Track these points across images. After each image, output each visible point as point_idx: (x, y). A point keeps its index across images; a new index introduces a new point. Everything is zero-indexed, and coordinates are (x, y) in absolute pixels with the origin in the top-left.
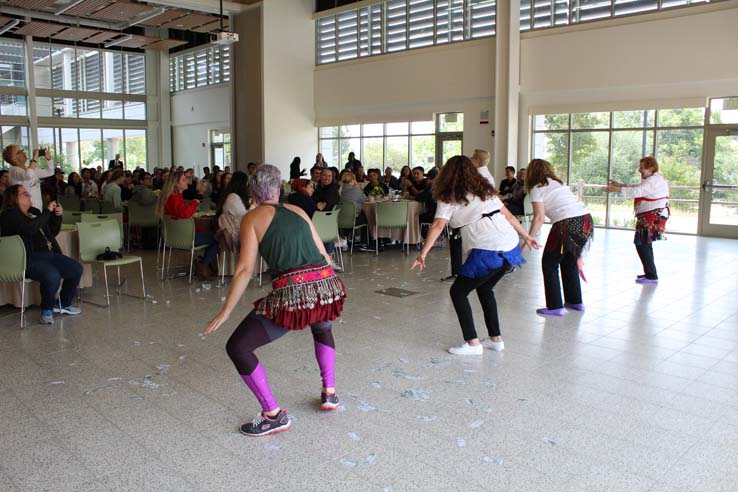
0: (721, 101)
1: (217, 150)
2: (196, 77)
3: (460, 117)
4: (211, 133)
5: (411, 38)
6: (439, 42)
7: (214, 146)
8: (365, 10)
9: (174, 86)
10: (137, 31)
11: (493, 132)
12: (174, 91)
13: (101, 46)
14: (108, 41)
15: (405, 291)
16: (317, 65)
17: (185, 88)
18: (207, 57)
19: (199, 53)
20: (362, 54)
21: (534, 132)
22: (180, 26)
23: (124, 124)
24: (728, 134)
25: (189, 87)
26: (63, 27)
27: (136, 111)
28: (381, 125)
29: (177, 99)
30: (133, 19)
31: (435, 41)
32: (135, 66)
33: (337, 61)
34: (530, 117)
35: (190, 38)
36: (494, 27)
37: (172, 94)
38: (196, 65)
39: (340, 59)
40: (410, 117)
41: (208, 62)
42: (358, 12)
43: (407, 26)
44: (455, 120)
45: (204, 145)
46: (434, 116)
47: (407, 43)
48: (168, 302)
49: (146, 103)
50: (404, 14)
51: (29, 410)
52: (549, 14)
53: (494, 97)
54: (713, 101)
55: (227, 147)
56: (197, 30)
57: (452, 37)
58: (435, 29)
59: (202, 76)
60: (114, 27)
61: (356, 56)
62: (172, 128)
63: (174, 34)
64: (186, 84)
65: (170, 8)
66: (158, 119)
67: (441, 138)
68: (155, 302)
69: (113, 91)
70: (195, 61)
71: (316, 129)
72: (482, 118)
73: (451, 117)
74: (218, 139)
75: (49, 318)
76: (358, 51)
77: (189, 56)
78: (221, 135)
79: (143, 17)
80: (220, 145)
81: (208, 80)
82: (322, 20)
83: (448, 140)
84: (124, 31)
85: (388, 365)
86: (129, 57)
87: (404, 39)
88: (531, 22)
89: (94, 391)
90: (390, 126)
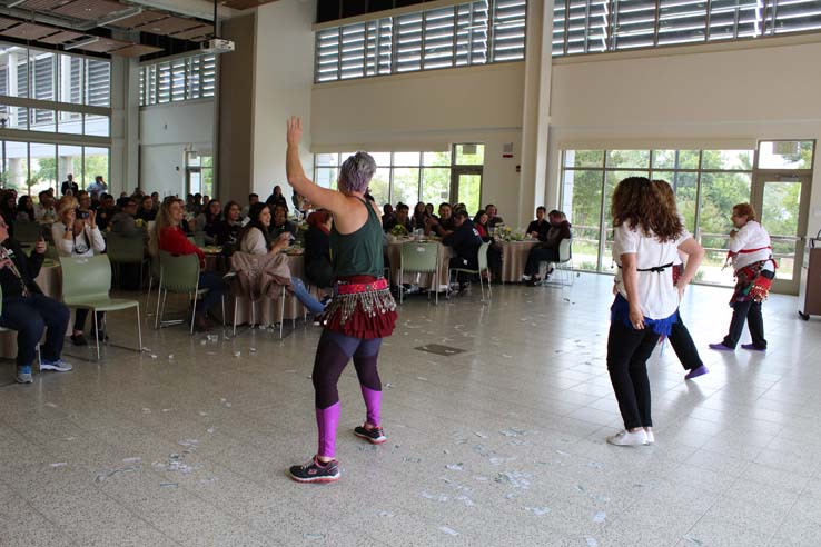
0: (771, 143)
1: (193, 175)
2: (171, 90)
3: (480, 149)
4: (187, 156)
5: (427, 57)
6: (458, 63)
7: (189, 170)
8: (373, 23)
9: (144, 99)
10: (104, 33)
11: (518, 167)
12: (144, 105)
13: (59, 48)
14: (68, 42)
15: (450, 349)
16: (316, 82)
17: (157, 102)
18: (185, 68)
19: (175, 63)
20: (369, 73)
21: (564, 169)
22: (156, 30)
23: (83, 140)
24: (778, 180)
25: (161, 101)
26: (16, 22)
27: (99, 126)
28: (389, 154)
29: (146, 114)
30: (102, 18)
31: (454, 62)
32: (96, 74)
33: (339, 79)
34: (560, 152)
35: (167, 44)
36: (523, 51)
37: (141, 108)
38: (172, 77)
39: (343, 77)
40: (422, 147)
41: (186, 74)
42: (366, 26)
43: (423, 43)
44: (474, 152)
45: (178, 168)
46: (450, 146)
47: (422, 62)
48: (171, 357)
49: (110, 117)
50: (420, 30)
51: (28, 503)
52: (583, 39)
53: (520, 128)
54: (762, 143)
55: (207, 172)
56: (176, 36)
57: (472, 59)
58: (455, 49)
59: (178, 89)
60: (77, 27)
61: (361, 75)
62: (140, 147)
63: (147, 39)
64: (158, 98)
65: (147, 8)
66: (124, 136)
67: (457, 171)
68: (154, 356)
69: (69, 102)
70: (171, 71)
71: (312, 156)
72: (505, 151)
73: (470, 149)
74: (194, 162)
75: (27, 376)
76: (364, 70)
77: (163, 66)
78: (199, 158)
79: (114, 17)
80: (197, 170)
81: (186, 94)
82: (323, 32)
83: (466, 173)
84: (87, 32)
85: (466, 441)
86: (90, 63)
87: (418, 58)
88: (565, 46)
89: (109, 476)
90: (398, 155)
